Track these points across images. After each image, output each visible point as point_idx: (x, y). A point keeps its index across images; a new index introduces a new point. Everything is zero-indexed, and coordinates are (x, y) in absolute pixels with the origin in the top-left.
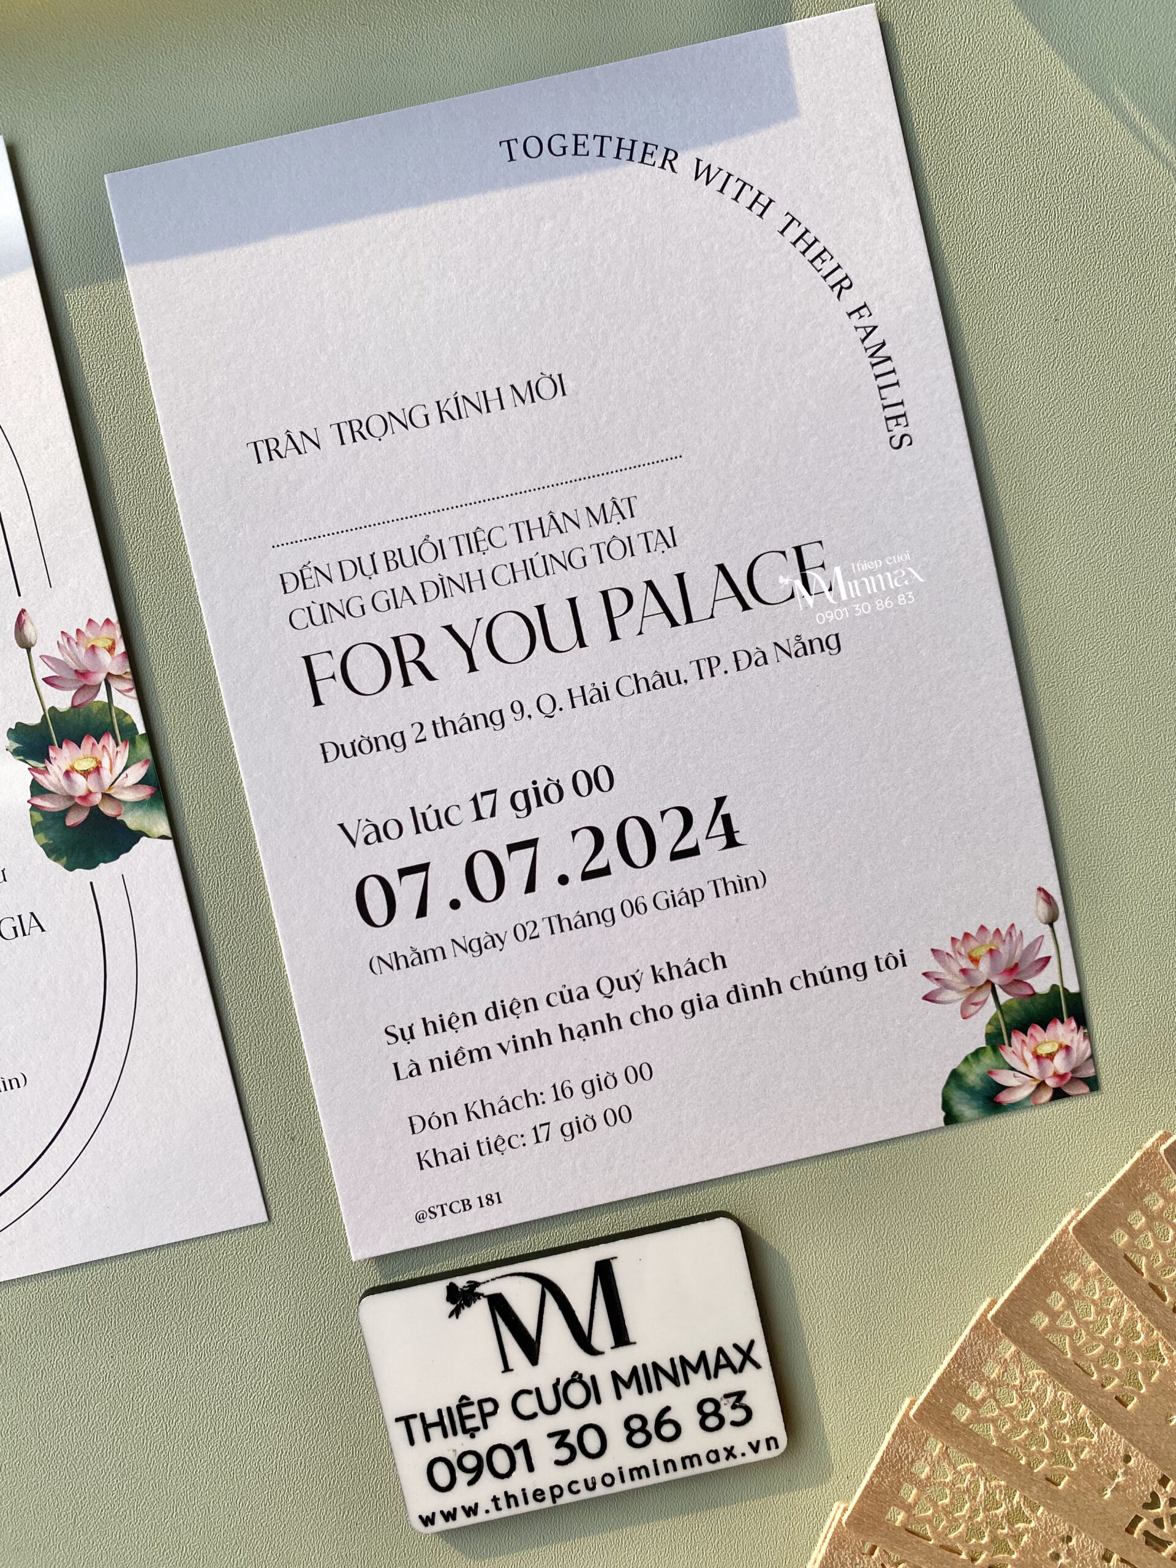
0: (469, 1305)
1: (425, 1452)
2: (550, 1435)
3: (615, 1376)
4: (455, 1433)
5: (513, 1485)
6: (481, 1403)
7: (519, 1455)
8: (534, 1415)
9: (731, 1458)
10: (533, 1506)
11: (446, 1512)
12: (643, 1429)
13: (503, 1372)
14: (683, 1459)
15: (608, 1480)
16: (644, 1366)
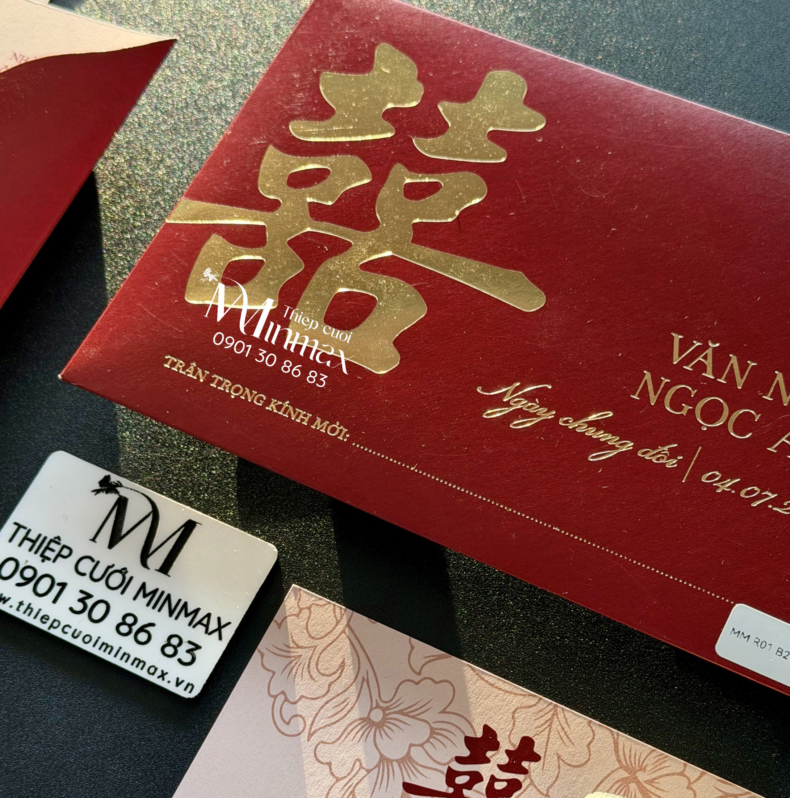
2: (82, 592)
3: (143, 586)
6: (64, 546)
7: (56, 589)
8: (83, 574)
9: (161, 678)
10: (37, 623)
12: (130, 626)
13: (91, 540)
14: (136, 659)
16: (163, 593)
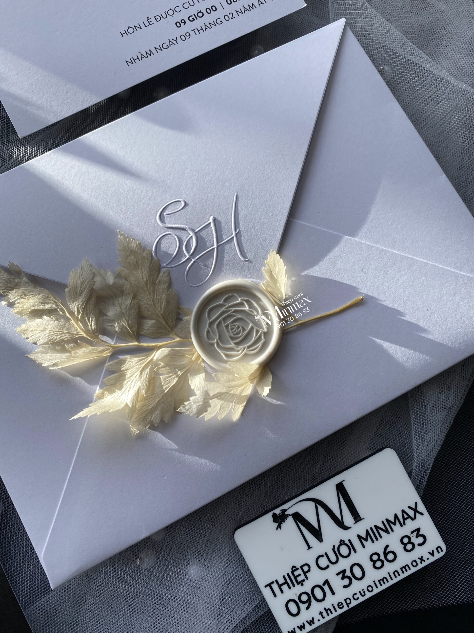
0: (284, 522)
1: (282, 599)
4: (294, 586)
5: (327, 604)
11: (300, 626)
15: (370, 589)
